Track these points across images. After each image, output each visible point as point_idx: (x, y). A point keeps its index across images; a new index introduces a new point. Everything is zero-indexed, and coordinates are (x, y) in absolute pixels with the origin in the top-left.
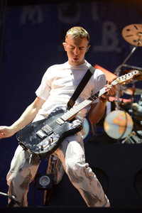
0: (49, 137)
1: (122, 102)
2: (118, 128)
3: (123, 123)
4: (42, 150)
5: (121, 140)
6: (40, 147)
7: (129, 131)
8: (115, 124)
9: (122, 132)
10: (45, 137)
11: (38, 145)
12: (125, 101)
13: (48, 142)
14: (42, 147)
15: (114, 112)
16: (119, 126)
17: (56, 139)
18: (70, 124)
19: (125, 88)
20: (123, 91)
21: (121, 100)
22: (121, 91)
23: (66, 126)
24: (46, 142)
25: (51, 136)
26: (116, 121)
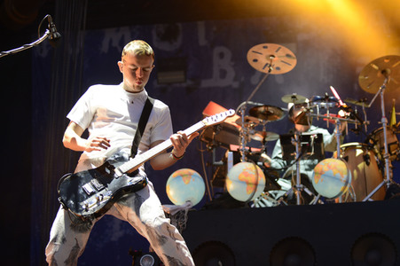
0: (98, 194)
1: (250, 150)
2: (246, 186)
3: (252, 179)
4: (87, 210)
5: (250, 202)
6: (84, 207)
7: (260, 190)
8: (241, 181)
9: (251, 191)
10: (93, 194)
11: (81, 204)
12: (253, 150)
13: (96, 201)
14: (87, 206)
15: (239, 164)
16: (248, 183)
17: (107, 198)
18: (129, 179)
19: (252, 132)
20: (250, 137)
21: (248, 148)
22: (247, 135)
23: (124, 180)
24: (93, 199)
25: (101, 192)
26: (243, 177)
